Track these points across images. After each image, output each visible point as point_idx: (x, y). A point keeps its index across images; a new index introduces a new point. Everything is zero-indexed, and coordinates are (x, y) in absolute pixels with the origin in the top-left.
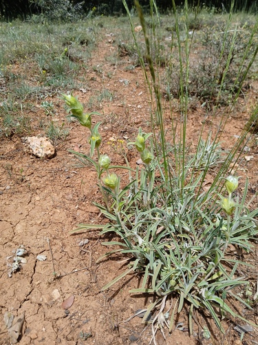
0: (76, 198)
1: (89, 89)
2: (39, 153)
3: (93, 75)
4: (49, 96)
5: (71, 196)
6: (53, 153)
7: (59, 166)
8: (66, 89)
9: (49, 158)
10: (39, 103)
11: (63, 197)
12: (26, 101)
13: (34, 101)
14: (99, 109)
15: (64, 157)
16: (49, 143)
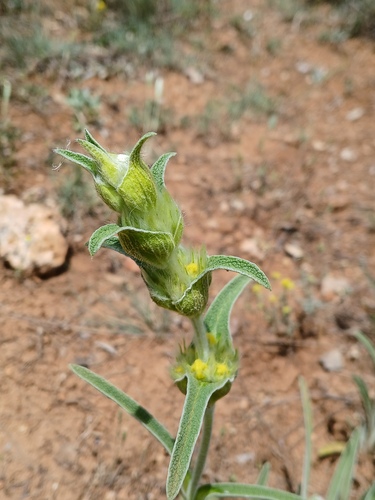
0: (88, 464)
1: (211, 74)
2: (16, 253)
3: (229, 37)
4: (97, 76)
5: (70, 451)
6: (58, 262)
7: (66, 310)
8: (149, 61)
9: (43, 274)
10: (65, 90)
11: (47, 447)
12: (31, 76)
13: (52, 80)
14: (227, 139)
15: (90, 281)
16: (52, 229)
